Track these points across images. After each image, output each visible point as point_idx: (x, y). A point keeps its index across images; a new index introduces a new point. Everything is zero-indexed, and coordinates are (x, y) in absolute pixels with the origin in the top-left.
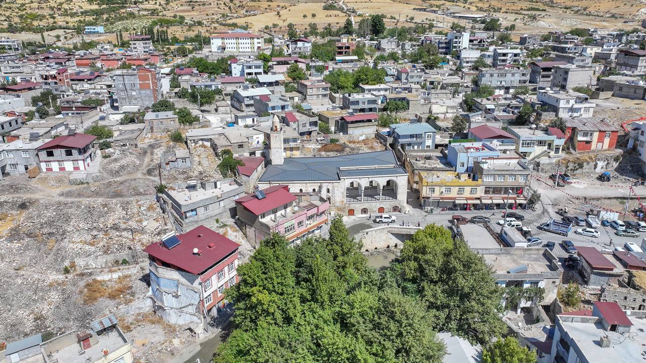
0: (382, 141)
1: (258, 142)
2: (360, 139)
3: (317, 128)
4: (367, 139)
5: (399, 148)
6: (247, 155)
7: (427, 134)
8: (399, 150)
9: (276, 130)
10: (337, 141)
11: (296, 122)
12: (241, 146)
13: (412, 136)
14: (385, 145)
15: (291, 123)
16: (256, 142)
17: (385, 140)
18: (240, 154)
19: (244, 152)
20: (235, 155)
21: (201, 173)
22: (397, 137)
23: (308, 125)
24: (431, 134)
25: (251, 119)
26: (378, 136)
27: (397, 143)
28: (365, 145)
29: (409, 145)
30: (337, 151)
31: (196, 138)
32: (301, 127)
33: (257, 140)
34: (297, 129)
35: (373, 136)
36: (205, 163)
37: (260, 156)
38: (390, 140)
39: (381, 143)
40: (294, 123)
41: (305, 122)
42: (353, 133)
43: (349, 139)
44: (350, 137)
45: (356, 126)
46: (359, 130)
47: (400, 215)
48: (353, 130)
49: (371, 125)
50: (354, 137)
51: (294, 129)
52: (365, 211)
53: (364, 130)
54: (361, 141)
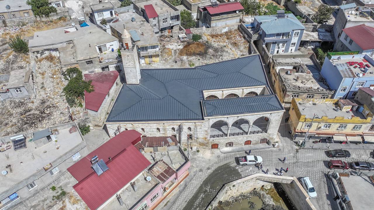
0: (246, 36)
1: (113, 50)
2: (223, 32)
3: (179, 22)
4: (230, 31)
5: (264, 46)
6: (98, 70)
7: (295, 31)
8: (263, 48)
9: (128, 48)
10: (200, 37)
11: (156, 18)
12: (90, 62)
13: (278, 35)
14: (249, 42)
15: (151, 20)
16: (110, 50)
17: (250, 36)
18: (90, 70)
19: (95, 68)
20: (84, 72)
21: (43, 102)
22: (262, 36)
23: (169, 19)
24: (300, 31)
25: (109, 12)
26: (241, 29)
27: (262, 41)
28: (228, 39)
29: (274, 43)
30: (199, 54)
31: (40, 49)
32: (161, 23)
33: (111, 47)
34: (157, 25)
35: (236, 27)
36: (49, 85)
37: (114, 69)
38: (255, 37)
39: (244, 38)
40: (153, 20)
41: (165, 17)
42: (216, 25)
43: (211, 33)
44: (213, 31)
45: (219, 18)
46: (223, 22)
47: (268, 149)
48: (217, 22)
49: (235, 16)
50: (217, 30)
51: (154, 25)
52: (230, 144)
53: (227, 21)
54: (224, 34)
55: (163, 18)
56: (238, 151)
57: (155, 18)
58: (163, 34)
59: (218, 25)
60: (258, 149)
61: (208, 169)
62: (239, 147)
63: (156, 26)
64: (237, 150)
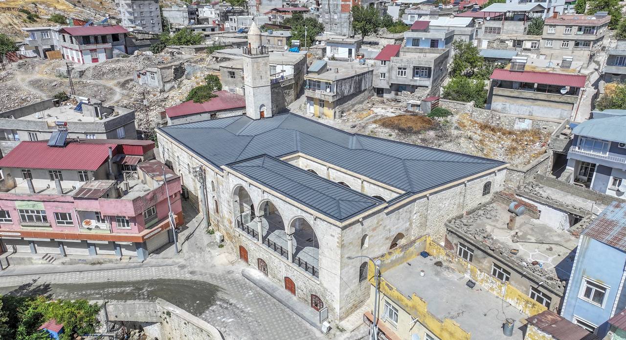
2: (516, 127)
3: (428, 82)
4: (535, 132)
6: (239, 91)
11: (387, 63)
12: (232, 75)
15: (377, 62)
18: (231, 87)
19: (236, 85)
20: (225, 88)
23: (409, 72)
25: (347, 49)
32: (394, 73)
33: (282, 74)
34: (387, 75)
38: (558, 143)
40: (382, 64)
41: (403, 64)
42: (504, 108)
43: (488, 121)
44: (492, 118)
45: (512, 95)
46: (522, 105)
47: (308, 325)
48: (506, 102)
49: (557, 99)
50: (502, 119)
51: (382, 74)
52: (262, 265)
53: (535, 108)
54: (518, 133)
55: (399, 65)
56: (262, 288)
57: (385, 61)
58: (398, 97)
59: (508, 108)
60: (293, 310)
61: (192, 273)
62: (275, 285)
63: (384, 77)
64: (263, 285)
